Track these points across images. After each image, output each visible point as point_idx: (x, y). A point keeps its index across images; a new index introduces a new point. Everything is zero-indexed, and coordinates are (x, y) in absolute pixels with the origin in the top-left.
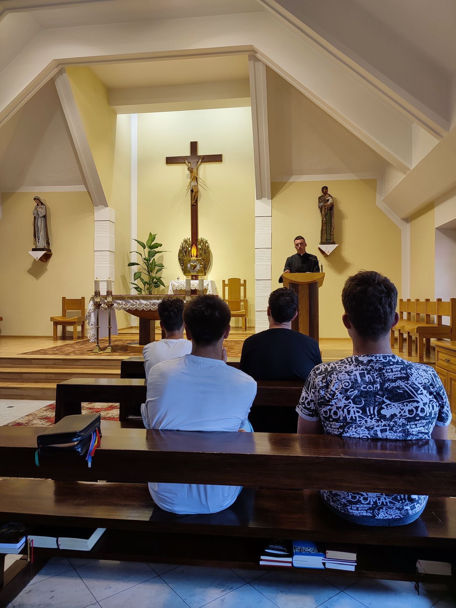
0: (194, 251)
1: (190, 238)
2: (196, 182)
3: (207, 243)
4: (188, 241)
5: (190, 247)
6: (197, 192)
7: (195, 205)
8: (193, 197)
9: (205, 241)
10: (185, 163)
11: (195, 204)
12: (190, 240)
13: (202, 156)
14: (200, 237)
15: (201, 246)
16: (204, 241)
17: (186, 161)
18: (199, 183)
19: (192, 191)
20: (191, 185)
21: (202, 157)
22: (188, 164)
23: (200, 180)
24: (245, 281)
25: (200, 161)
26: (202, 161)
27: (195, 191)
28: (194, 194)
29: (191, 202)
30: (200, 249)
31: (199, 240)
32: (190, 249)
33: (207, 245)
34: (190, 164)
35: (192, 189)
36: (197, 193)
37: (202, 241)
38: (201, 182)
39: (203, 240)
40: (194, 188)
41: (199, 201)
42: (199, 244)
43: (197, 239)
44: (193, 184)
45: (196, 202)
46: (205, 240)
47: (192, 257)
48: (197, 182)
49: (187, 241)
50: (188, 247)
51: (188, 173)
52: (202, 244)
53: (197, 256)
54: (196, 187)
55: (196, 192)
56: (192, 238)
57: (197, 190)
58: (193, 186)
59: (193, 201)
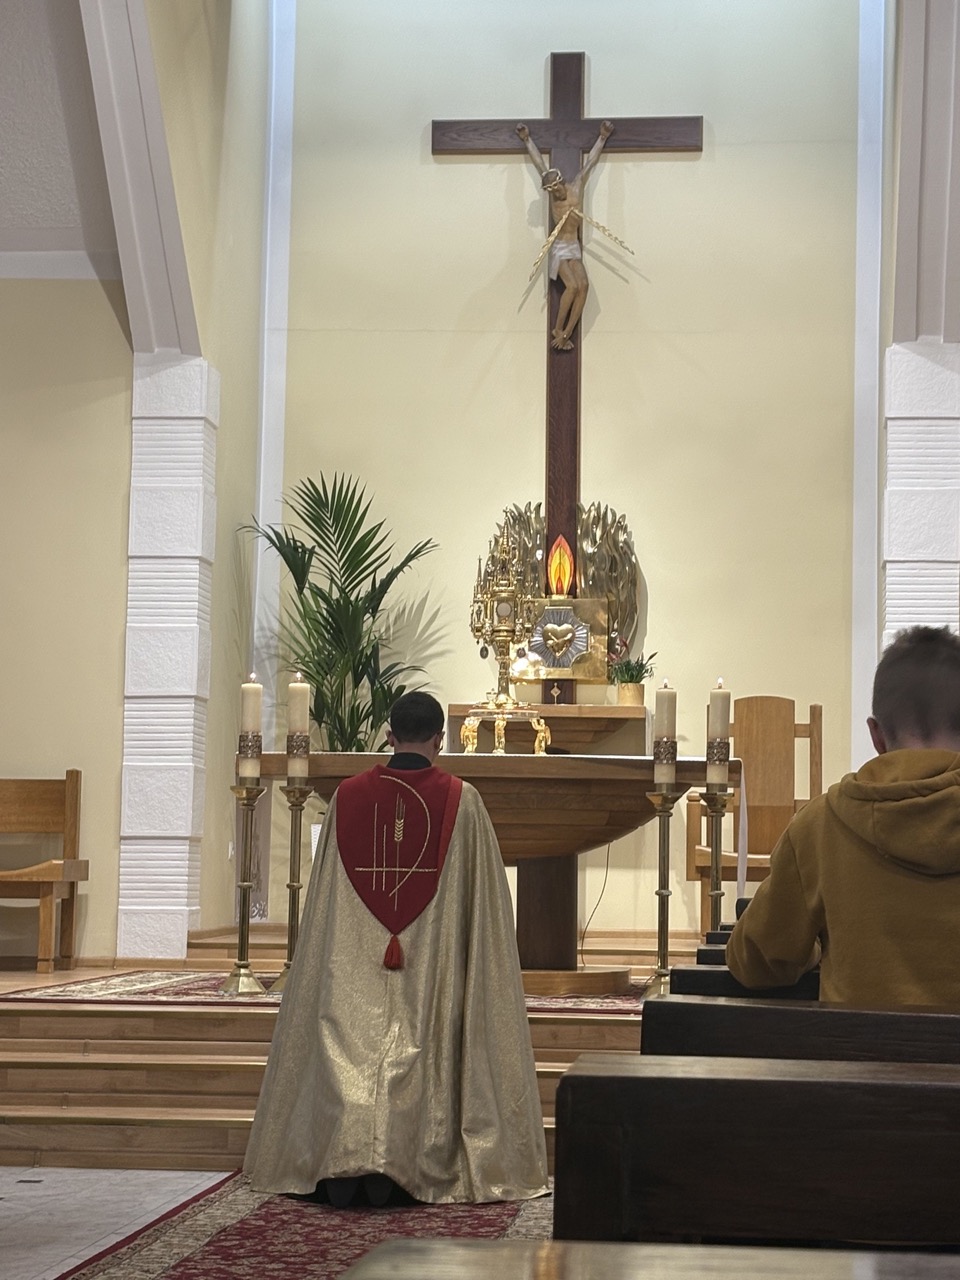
0: (560, 566)
1: (539, 505)
2: (576, 246)
3: (625, 529)
4: (533, 516)
5: (539, 548)
6: (583, 290)
7: (567, 351)
8: (562, 314)
9: (614, 521)
10: (525, 151)
11: (569, 346)
12: (543, 513)
13: (608, 124)
14: (589, 495)
15: (594, 542)
16: (610, 520)
17: (531, 145)
18: (589, 246)
19: (556, 286)
20: (550, 255)
21: (607, 129)
22: (538, 160)
23: (596, 234)
24: (816, 712)
25: (599, 144)
26: (604, 147)
27: (571, 284)
28: (566, 297)
29: (551, 337)
30: (591, 558)
31: (585, 516)
32: (539, 554)
33: (622, 537)
34: (546, 157)
35: (558, 277)
36: (582, 296)
37: (600, 518)
38: (598, 243)
39: (606, 513)
40: (567, 271)
41: (587, 332)
42: (586, 536)
43: (574, 509)
44: (562, 253)
45: (575, 336)
46: (614, 514)
47: (548, 592)
48: (580, 239)
49: (529, 518)
50: (530, 546)
51: (538, 197)
52: (599, 533)
53: (572, 592)
54: (578, 266)
55: (577, 293)
56: (548, 504)
57: (580, 283)
58: (561, 262)
59: (561, 333)
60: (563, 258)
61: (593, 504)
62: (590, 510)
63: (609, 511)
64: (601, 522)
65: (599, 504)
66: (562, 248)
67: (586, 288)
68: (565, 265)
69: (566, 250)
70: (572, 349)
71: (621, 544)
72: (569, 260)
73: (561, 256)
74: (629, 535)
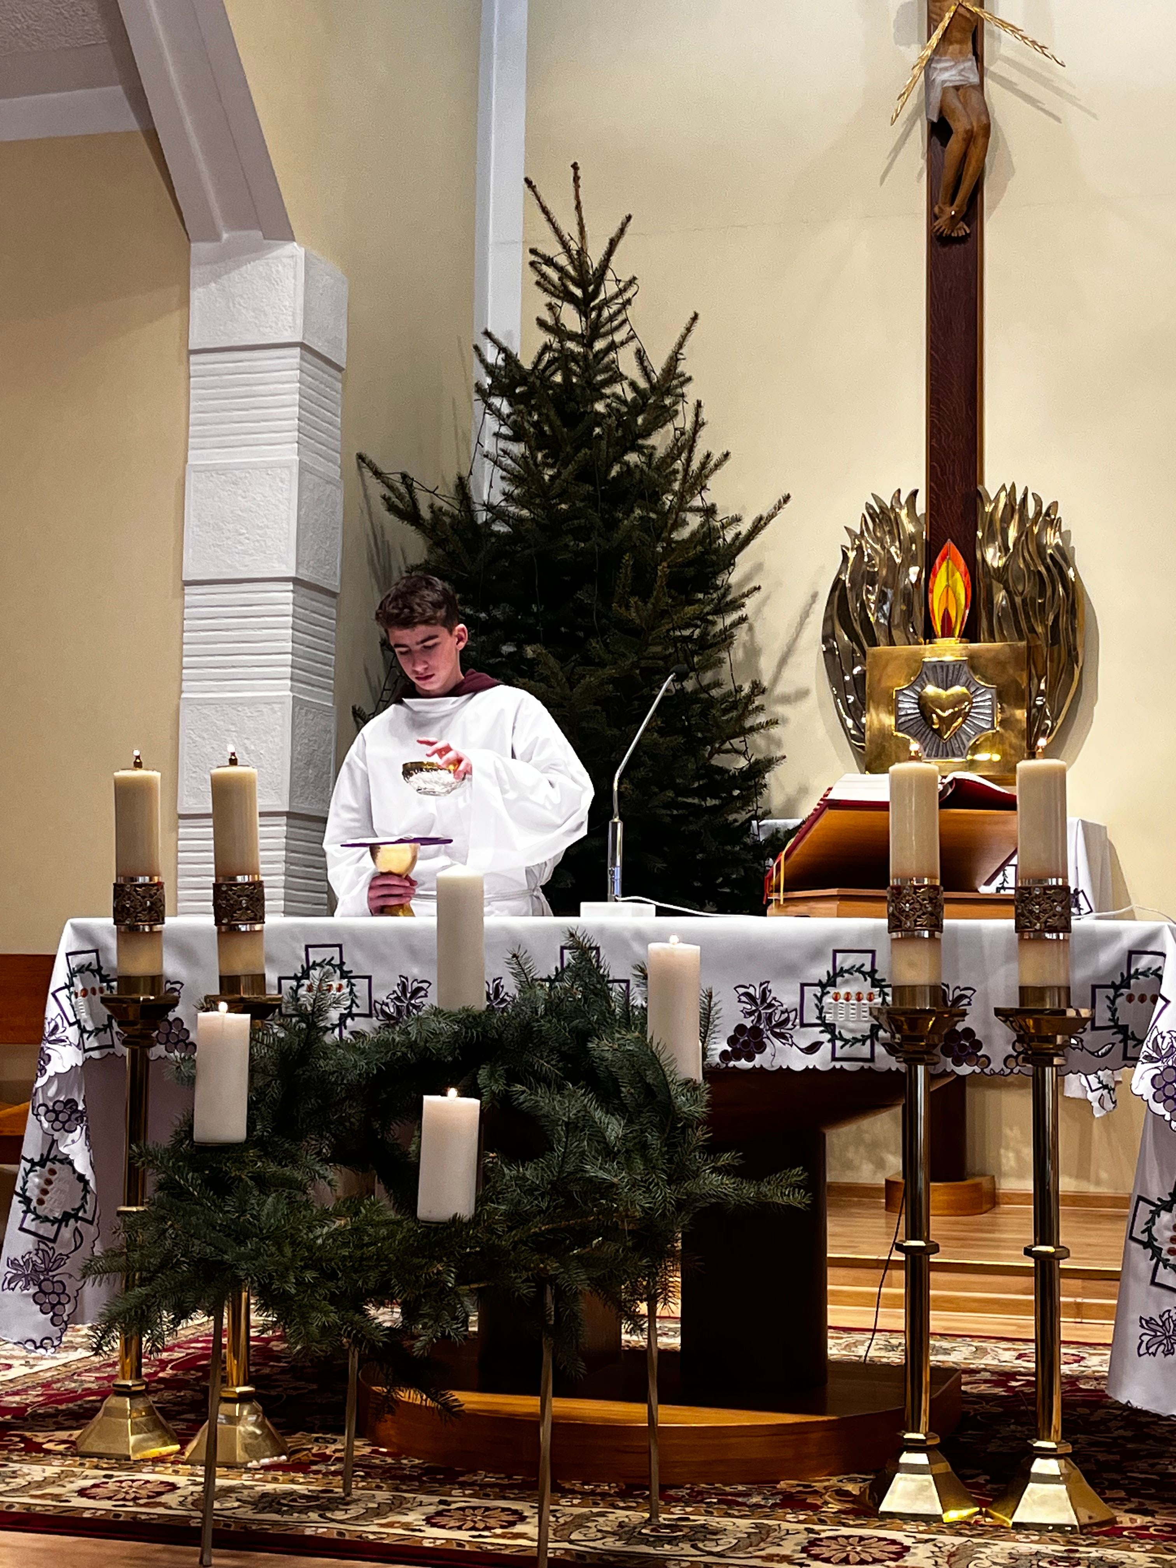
0: (950, 592)
1: (915, 493)
2: (971, 63)
3: (1056, 524)
4: (903, 513)
5: (914, 561)
6: (981, 133)
7: (961, 240)
8: (948, 175)
9: (1038, 513)
11: (963, 229)
12: (920, 506)
15: (1005, 548)
16: (1031, 512)
18: (994, 67)
19: (939, 132)
20: (929, 83)
27: (960, 125)
28: (954, 148)
29: (932, 218)
30: (1001, 574)
31: (988, 509)
32: (914, 571)
33: (1051, 538)
35: (941, 111)
36: (980, 141)
37: (1014, 508)
38: (1007, 60)
39: (1024, 500)
40: (954, 102)
42: (990, 538)
43: (973, 497)
44: (945, 76)
45: (972, 213)
46: (1038, 502)
47: (929, 634)
48: (978, 57)
49: (897, 516)
50: (899, 560)
52: (1012, 534)
53: (969, 633)
54: (974, 96)
55: (970, 138)
56: (930, 490)
57: (975, 124)
58: (945, 91)
59: (948, 209)
60: (948, 84)
61: (1004, 487)
62: (997, 497)
63: (1030, 498)
64: (1016, 517)
65: (1013, 486)
66: (946, 69)
67: (986, 130)
68: (951, 94)
69: (953, 72)
70: (967, 235)
71: (1049, 551)
72: (957, 88)
73: (944, 82)
74: (1066, 536)
